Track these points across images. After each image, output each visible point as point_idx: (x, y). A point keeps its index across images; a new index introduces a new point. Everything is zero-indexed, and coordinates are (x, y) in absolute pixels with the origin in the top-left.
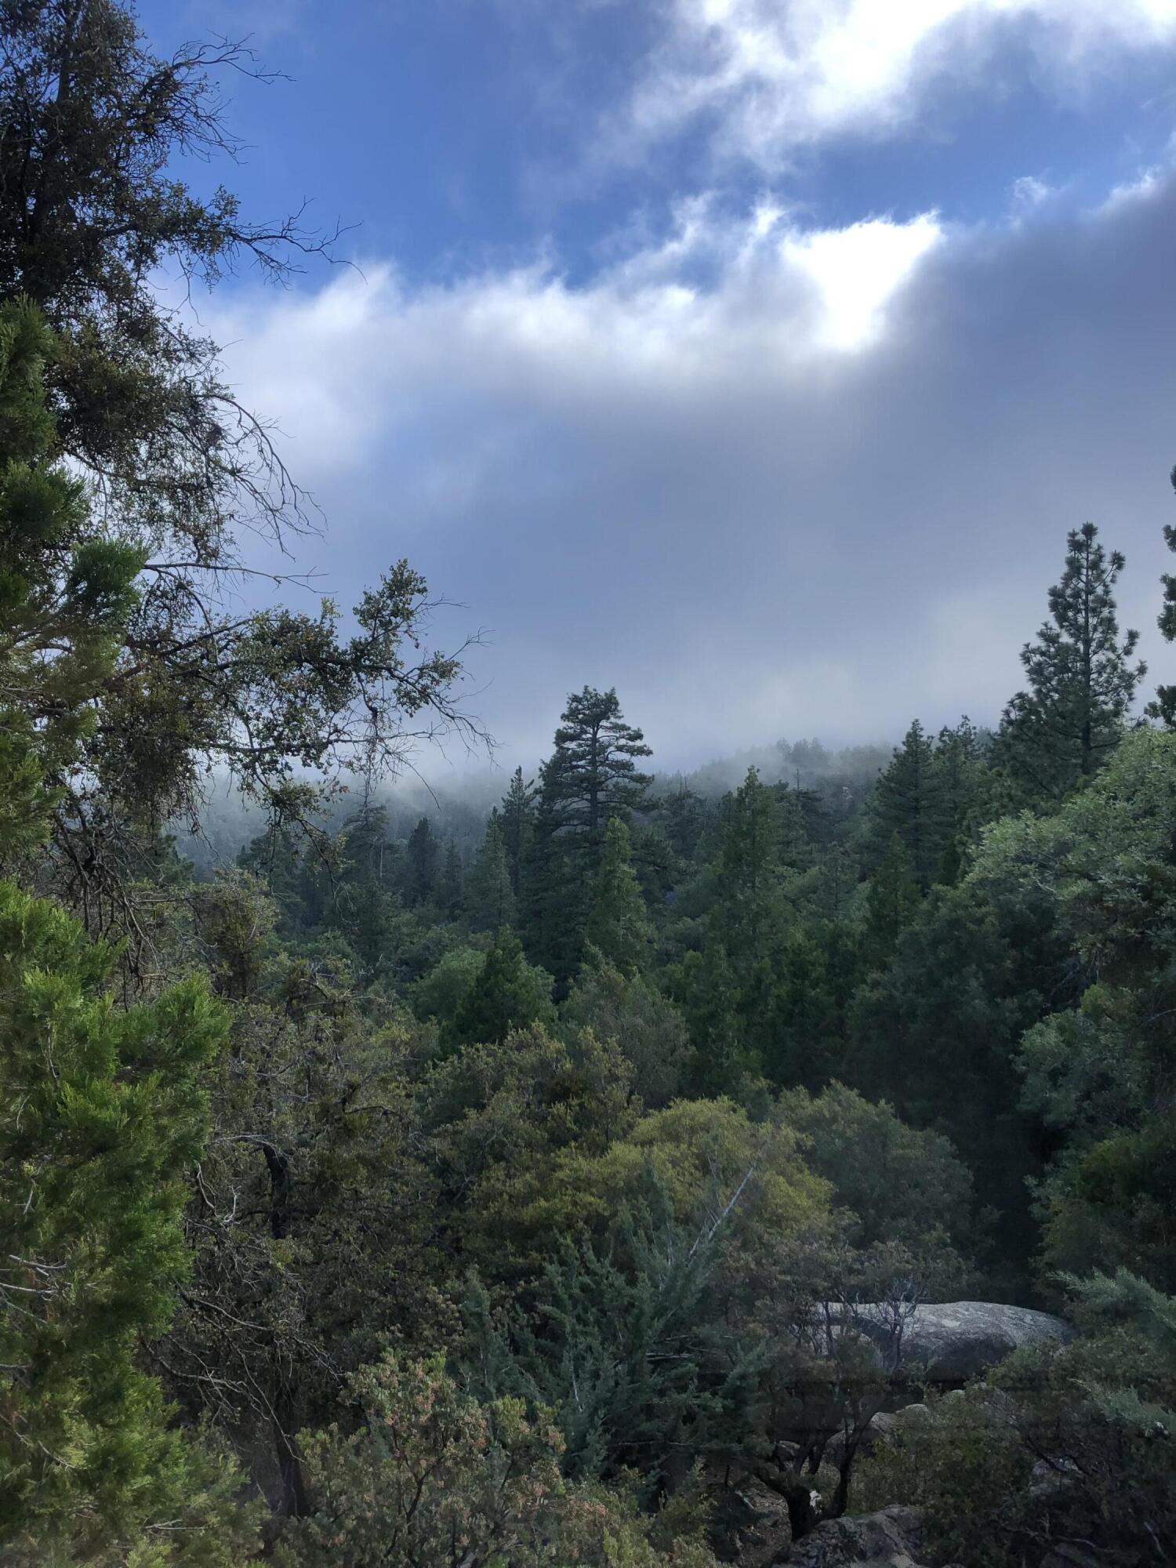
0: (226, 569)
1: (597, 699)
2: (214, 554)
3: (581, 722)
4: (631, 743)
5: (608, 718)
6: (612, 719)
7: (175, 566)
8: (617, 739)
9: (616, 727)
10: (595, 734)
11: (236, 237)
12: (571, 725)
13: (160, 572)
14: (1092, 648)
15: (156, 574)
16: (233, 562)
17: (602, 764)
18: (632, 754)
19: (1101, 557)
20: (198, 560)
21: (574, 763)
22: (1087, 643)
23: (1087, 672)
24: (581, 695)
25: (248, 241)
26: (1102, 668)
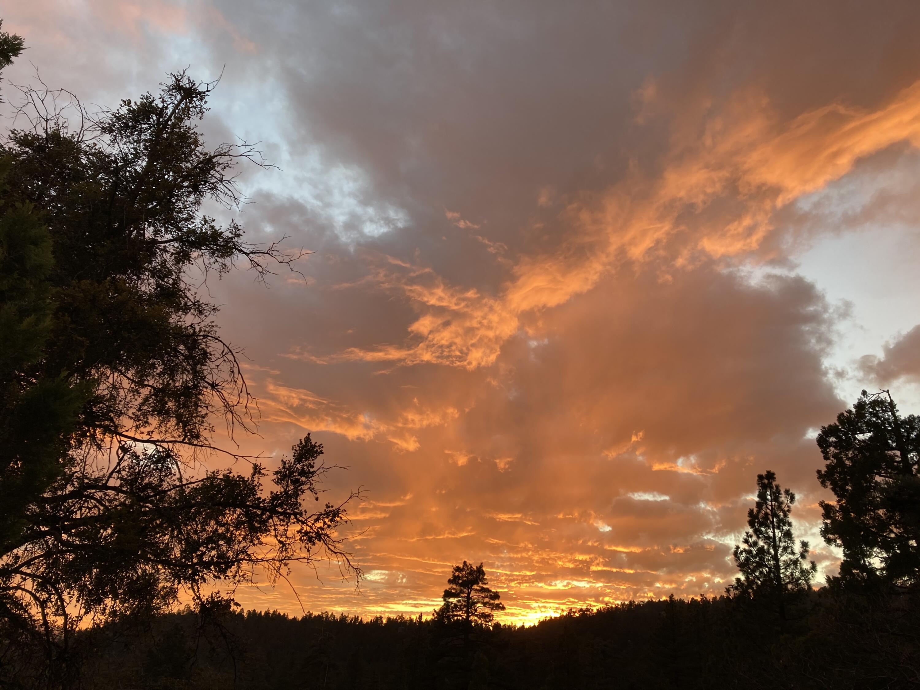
0: (202, 446)
1: (471, 571)
2: (197, 437)
3: (461, 585)
4: (492, 602)
5: (478, 583)
6: (480, 585)
7: (167, 442)
8: (483, 598)
9: (483, 590)
10: (469, 594)
11: (241, 251)
12: (454, 586)
13: (156, 445)
14: (779, 552)
15: (154, 447)
16: (207, 443)
17: (473, 614)
18: (492, 609)
19: (779, 493)
20: (184, 439)
21: (455, 613)
22: (776, 548)
23: (777, 567)
24: (461, 566)
25: (247, 254)
26: (787, 566)
